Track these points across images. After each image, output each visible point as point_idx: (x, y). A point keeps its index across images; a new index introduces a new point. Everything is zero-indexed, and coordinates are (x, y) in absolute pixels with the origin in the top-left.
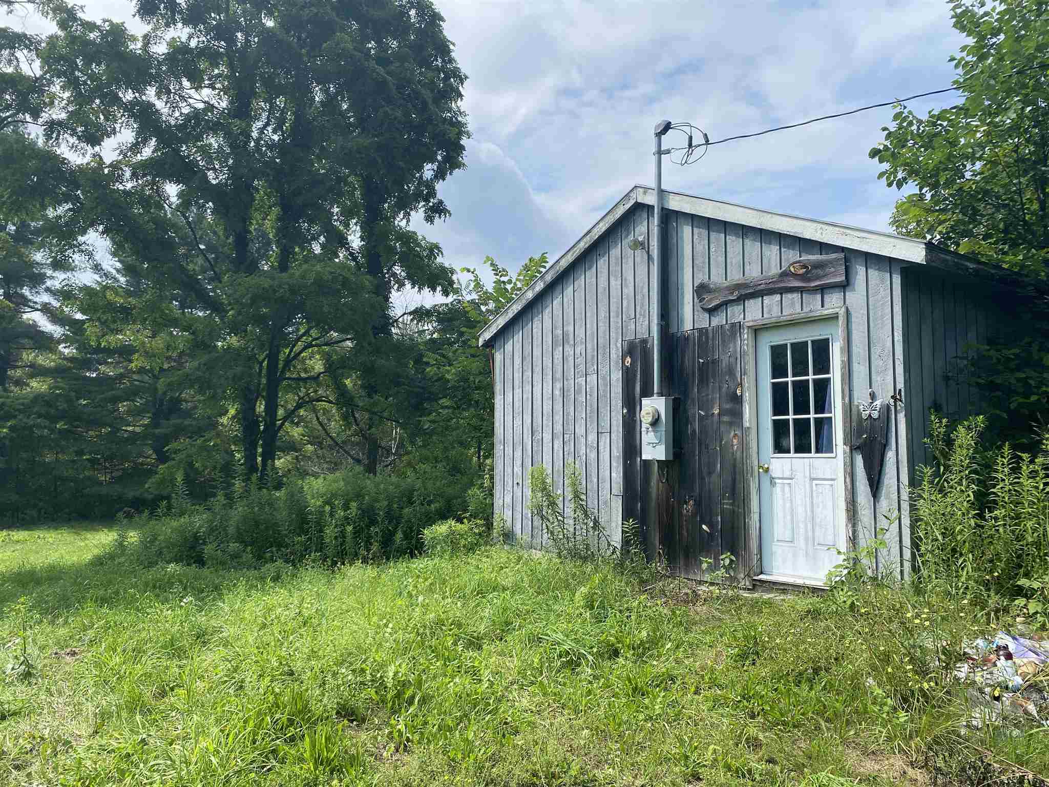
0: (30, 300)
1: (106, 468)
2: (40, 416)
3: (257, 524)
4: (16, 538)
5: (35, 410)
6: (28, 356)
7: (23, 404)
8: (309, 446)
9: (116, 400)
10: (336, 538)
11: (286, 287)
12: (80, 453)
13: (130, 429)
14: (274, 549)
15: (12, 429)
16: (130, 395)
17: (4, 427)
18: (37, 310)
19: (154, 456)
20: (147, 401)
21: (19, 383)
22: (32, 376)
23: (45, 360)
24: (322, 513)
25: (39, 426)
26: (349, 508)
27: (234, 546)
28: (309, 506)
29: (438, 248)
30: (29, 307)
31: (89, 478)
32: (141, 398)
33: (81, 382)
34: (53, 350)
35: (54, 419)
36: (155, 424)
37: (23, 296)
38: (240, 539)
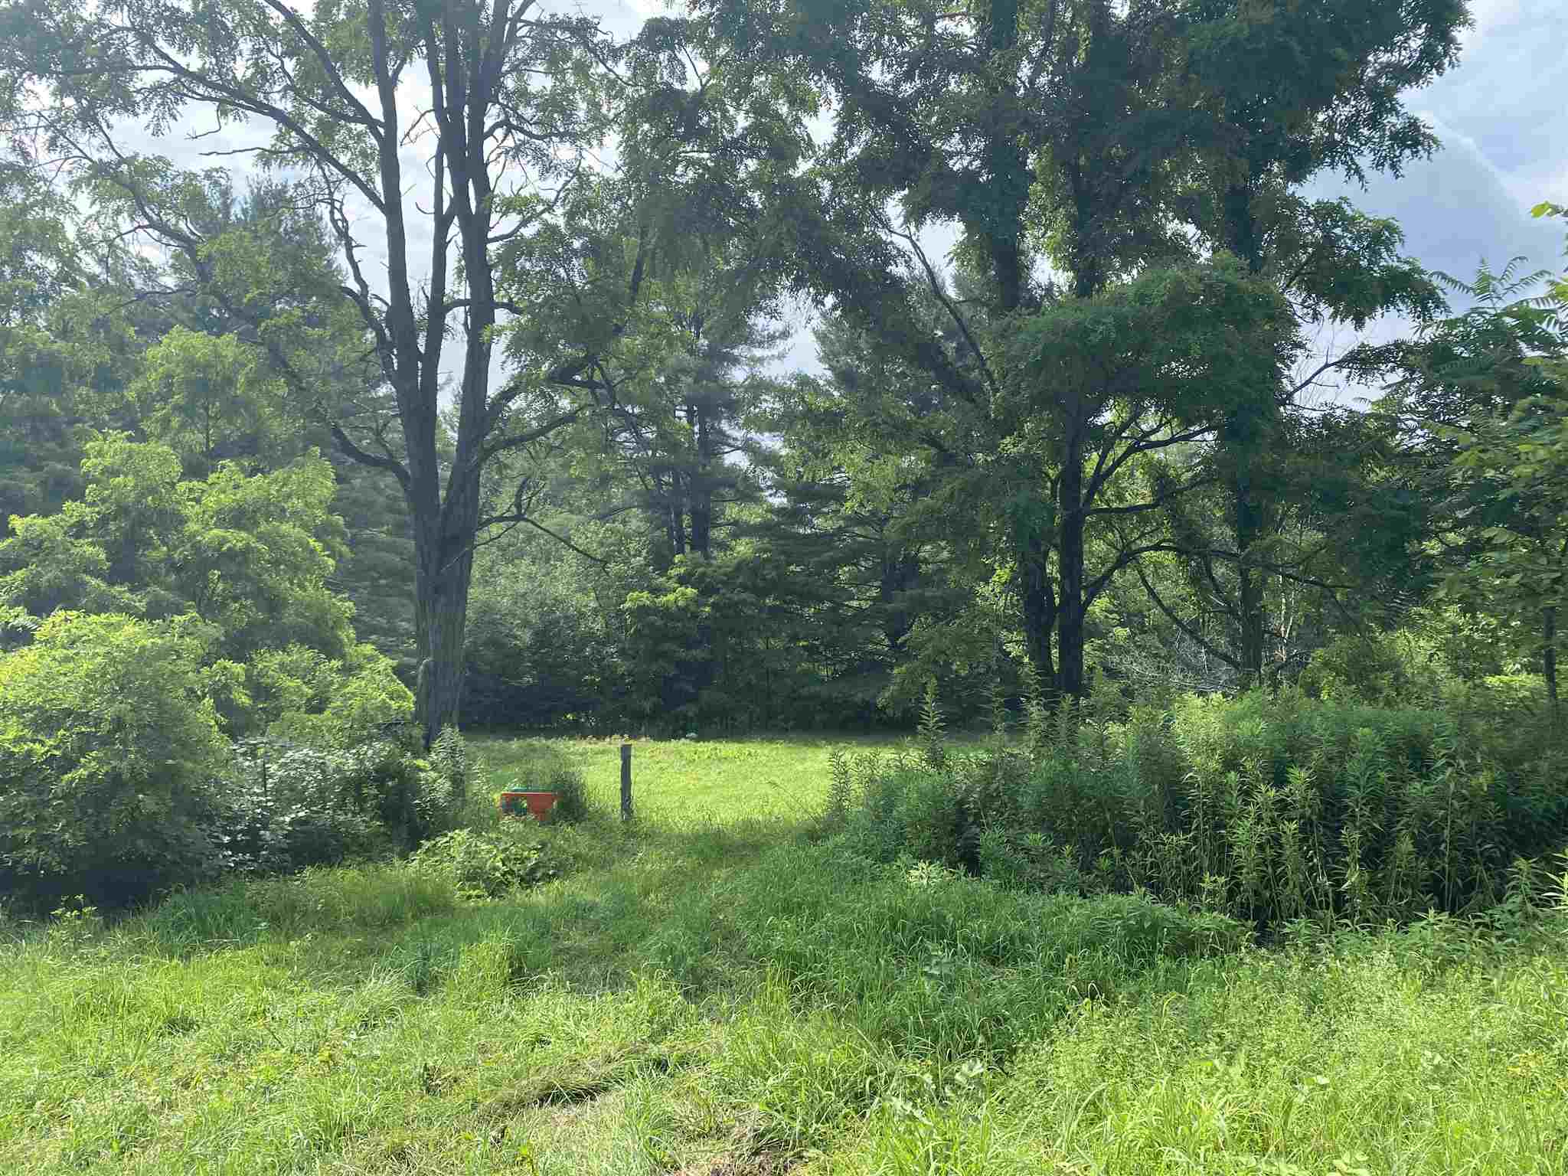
0: (729, 437)
1: (828, 658)
2: (745, 588)
3: (1076, 794)
4: (723, 754)
5: (740, 580)
6: (732, 511)
7: (725, 574)
8: (1119, 629)
9: (835, 564)
10: (1261, 847)
11: (1110, 320)
12: (795, 638)
13: (855, 603)
14: (1116, 852)
15: (713, 605)
16: (851, 557)
17: (706, 605)
18: (738, 448)
19: (887, 642)
20: (876, 565)
21: (723, 546)
22: (735, 536)
23: (752, 515)
24: (1221, 789)
25: (744, 602)
26: (1286, 782)
27: (1035, 839)
28: (1190, 768)
29: (1388, 227)
30: (729, 445)
31: (806, 673)
32: (866, 560)
33: (791, 542)
34: (758, 501)
35: (762, 593)
36: (885, 596)
37: (722, 433)
38: (1045, 822)
